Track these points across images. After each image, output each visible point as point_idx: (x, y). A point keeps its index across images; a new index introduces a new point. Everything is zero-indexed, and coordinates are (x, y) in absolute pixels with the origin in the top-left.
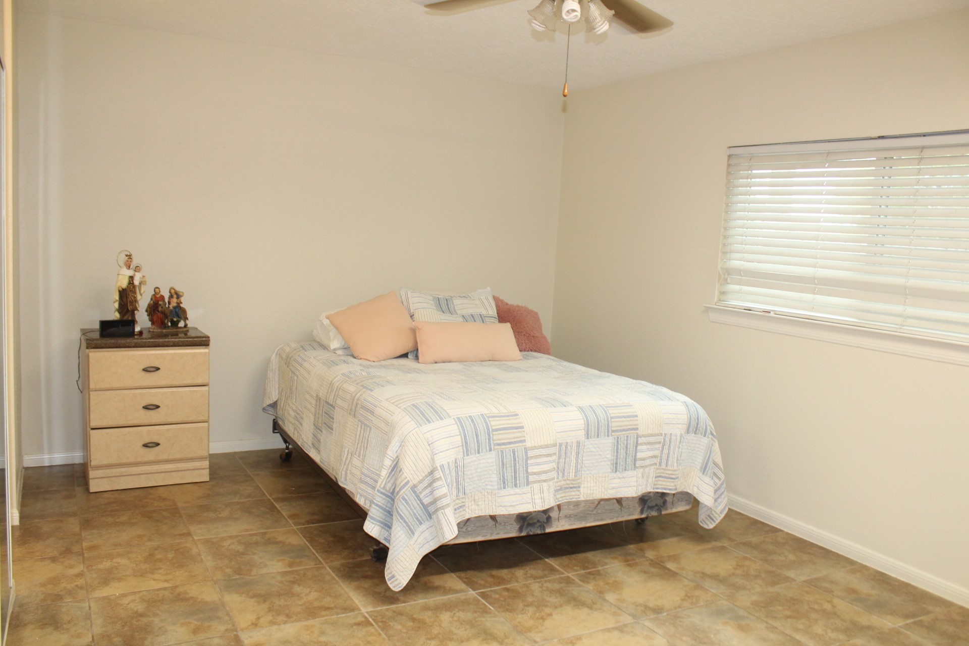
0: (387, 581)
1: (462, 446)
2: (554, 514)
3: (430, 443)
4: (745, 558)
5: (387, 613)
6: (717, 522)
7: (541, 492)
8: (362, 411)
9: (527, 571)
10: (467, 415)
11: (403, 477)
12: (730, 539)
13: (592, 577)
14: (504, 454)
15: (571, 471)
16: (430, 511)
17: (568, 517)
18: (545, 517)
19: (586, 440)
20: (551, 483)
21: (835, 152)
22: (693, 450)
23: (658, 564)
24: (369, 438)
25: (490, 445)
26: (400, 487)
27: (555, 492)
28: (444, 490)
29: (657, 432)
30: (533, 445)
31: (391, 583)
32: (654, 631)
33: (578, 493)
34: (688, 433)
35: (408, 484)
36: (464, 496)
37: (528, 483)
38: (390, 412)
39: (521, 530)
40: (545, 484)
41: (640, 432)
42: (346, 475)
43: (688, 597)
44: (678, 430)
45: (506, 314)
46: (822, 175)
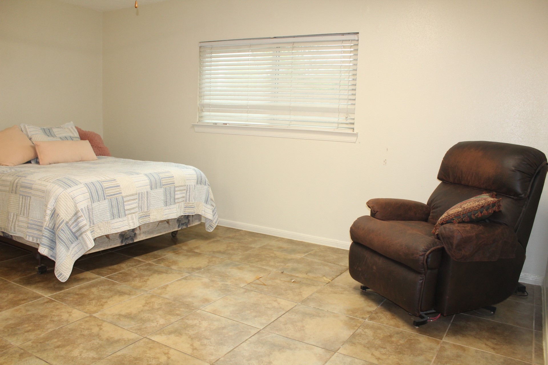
0: (57, 277)
1: (90, 198)
2: (137, 232)
3: (73, 198)
4: (230, 243)
5: (61, 295)
6: (214, 228)
7: (133, 219)
8: (21, 189)
9: (127, 264)
10: (90, 182)
11: (60, 218)
12: (220, 237)
13: (161, 261)
14: (112, 201)
15: (145, 207)
16: (77, 235)
17: (144, 233)
18: (133, 233)
19: (151, 190)
20: (136, 214)
21: (254, 45)
22: (200, 193)
23: (191, 251)
24: (30, 203)
25: (104, 197)
26: (59, 224)
27: (139, 219)
28: (85, 222)
29: (183, 184)
30: (126, 195)
31: (60, 279)
32: (200, 277)
33: (149, 219)
34: (197, 184)
35: (64, 221)
36: (93, 226)
37: (125, 215)
38: (44, 186)
39: (122, 242)
40: (134, 215)
41: (176, 185)
42: (14, 228)
43: (210, 262)
44: (193, 183)
45: (83, 136)
46: (248, 55)
